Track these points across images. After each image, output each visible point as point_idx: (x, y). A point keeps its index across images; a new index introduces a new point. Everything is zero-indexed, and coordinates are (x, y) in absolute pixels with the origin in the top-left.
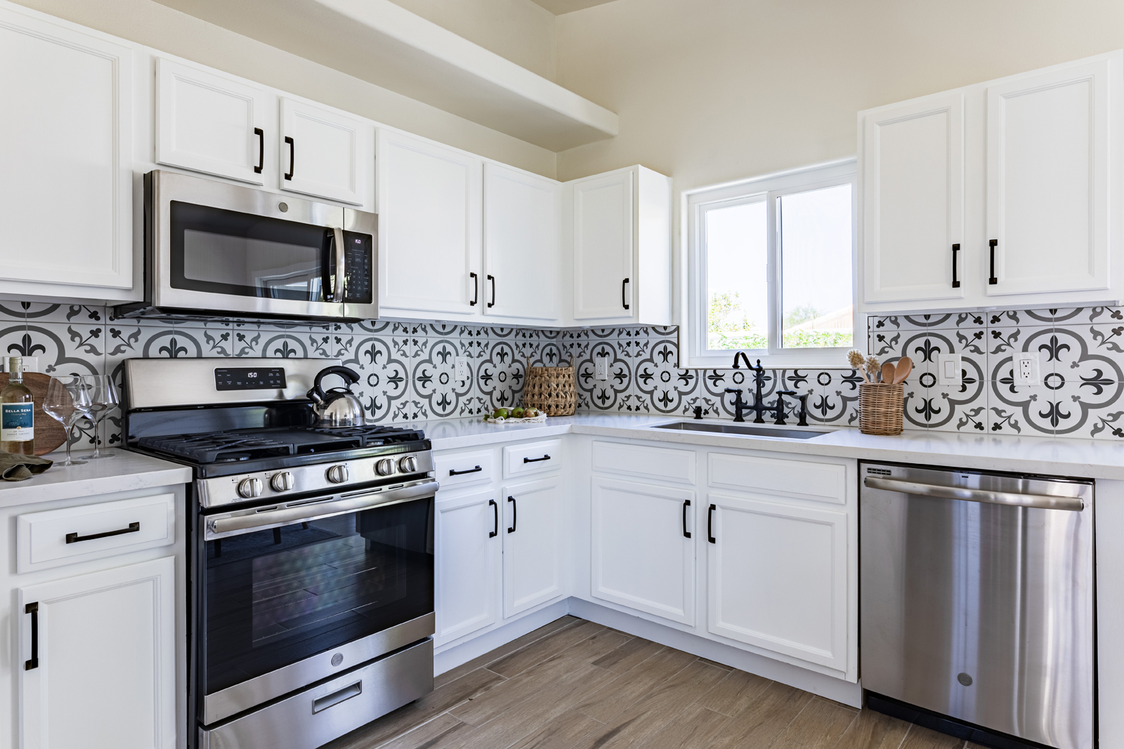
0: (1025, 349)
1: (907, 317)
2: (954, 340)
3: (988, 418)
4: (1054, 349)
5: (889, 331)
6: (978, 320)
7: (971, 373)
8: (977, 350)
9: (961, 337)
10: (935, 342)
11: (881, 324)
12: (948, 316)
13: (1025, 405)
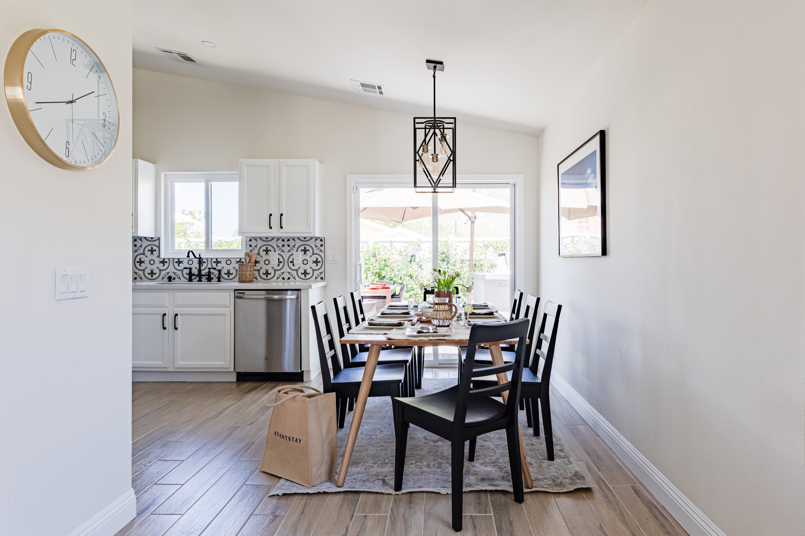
0: (297, 251)
1: (260, 238)
2: (276, 247)
3: (286, 276)
4: (305, 251)
5: (253, 243)
6: (283, 240)
7: (281, 260)
8: (283, 251)
9: (278, 246)
10: (269, 248)
11: (250, 240)
12: (274, 238)
13: (297, 270)
